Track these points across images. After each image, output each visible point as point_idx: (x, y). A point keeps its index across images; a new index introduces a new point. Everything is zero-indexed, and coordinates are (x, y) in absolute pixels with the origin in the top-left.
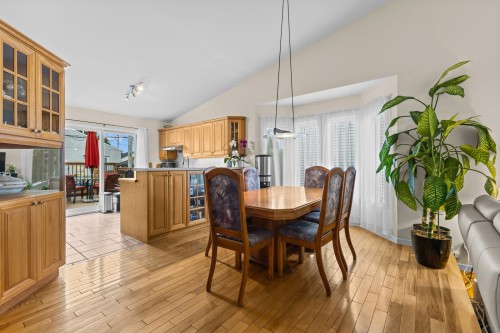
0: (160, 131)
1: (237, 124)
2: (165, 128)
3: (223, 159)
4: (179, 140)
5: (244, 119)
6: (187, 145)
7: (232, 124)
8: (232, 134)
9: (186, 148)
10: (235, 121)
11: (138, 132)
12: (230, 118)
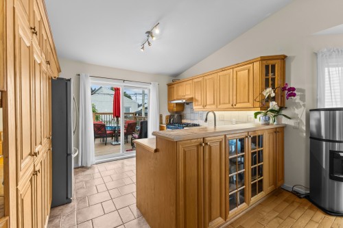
0: (169, 85)
1: (273, 66)
2: (174, 81)
3: (252, 113)
4: (188, 93)
5: (283, 58)
6: (198, 97)
7: (267, 67)
8: (267, 80)
9: (197, 101)
10: (271, 63)
11: (151, 87)
12: (263, 59)
